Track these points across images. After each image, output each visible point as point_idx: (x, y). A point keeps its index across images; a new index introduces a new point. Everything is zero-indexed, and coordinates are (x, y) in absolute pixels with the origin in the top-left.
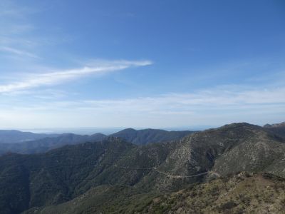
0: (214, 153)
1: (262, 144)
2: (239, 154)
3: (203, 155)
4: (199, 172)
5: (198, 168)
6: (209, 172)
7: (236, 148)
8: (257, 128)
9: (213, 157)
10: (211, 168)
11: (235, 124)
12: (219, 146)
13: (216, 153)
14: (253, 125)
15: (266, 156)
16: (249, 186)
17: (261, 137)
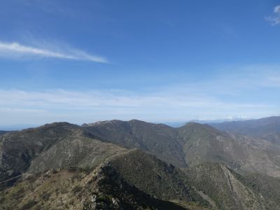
0: (31, 154)
1: (78, 141)
2: (57, 152)
3: (18, 156)
4: (11, 177)
5: (10, 172)
6: (23, 174)
7: (55, 146)
8: (75, 127)
9: (30, 158)
10: (26, 170)
11: (56, 123)
12: (37, 146)
13: (34, 153)
14: (72, 125)
15: (80, 151)
16: (54, 181)
17: (78, 135)
